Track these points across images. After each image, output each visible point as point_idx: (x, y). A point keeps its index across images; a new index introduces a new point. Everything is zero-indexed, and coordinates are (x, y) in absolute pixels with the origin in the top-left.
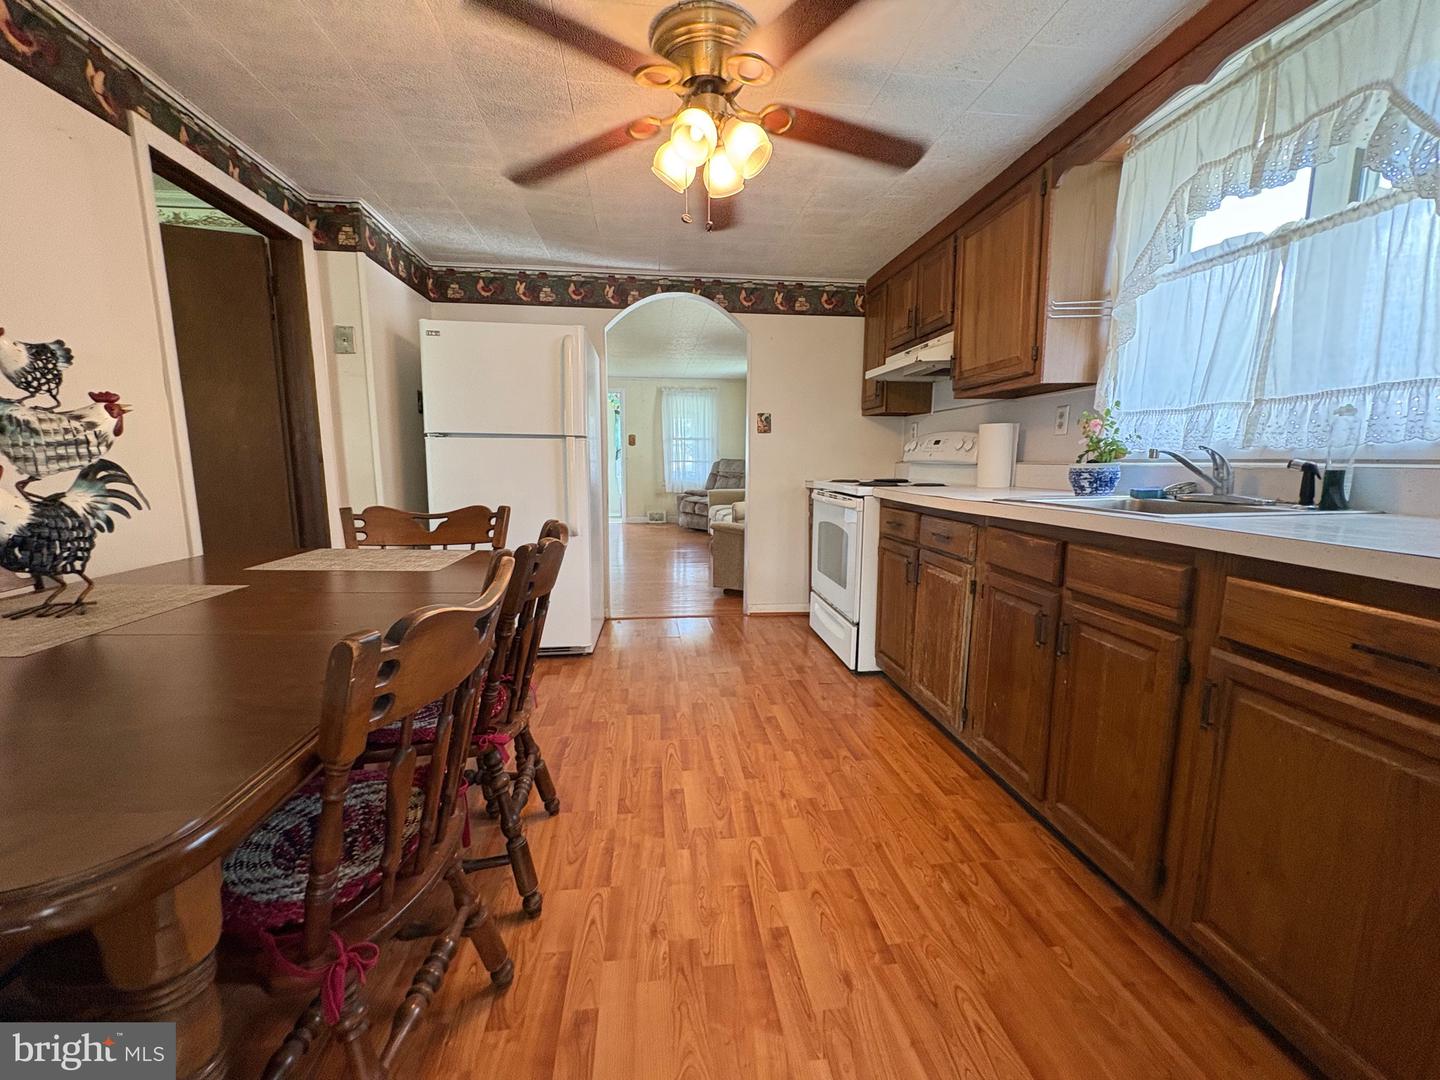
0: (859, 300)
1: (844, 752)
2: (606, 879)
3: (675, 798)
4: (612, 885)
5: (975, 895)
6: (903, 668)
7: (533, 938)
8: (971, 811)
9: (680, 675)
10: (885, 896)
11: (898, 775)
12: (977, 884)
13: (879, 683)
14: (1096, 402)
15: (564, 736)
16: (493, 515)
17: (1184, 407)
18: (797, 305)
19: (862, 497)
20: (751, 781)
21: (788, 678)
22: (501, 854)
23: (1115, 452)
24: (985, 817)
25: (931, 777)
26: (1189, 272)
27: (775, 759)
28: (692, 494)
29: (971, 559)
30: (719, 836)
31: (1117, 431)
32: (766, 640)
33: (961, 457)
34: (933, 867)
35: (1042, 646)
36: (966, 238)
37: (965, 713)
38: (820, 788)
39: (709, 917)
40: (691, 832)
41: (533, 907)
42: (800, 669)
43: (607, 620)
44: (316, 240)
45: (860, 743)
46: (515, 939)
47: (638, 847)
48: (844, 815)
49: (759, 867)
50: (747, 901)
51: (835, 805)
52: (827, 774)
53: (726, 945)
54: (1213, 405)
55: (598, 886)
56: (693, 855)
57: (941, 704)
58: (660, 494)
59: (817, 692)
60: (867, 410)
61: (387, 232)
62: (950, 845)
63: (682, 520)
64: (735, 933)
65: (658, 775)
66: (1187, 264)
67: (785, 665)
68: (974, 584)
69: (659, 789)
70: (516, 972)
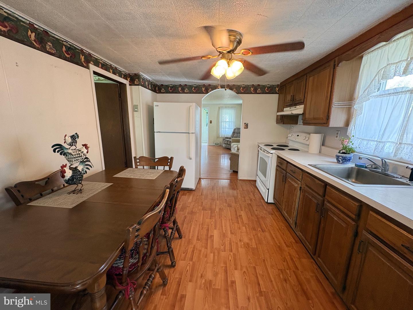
0: (277, 89)
1: (260, 229)
2: (191, 259)
3: (211, 237)
4: (193, 261)
5: (289, 280)
6: (280, 205)
7: (173, 272)
8: (294, 254)
9: (217, 199)
10: (263, 276)
11: (274, 239)
12: (290, 277)
13: (273, 207)
14: (348, 132)
15: (185, 215)
16: (169, 159)
17: (376, 140)
18: (258, 91)
19: (272, 153)
20: (232, 235)
21: (247, 203)
22: (167, 251)
23: (351, 151)
24: (297, 256)
25: (284, 240)
26: (382, 96)
27: (240, 229)
28: (227, 138)
29: (300, 180)
30: (221, 251)
31: (353, 144)
32: (242, 189)
33: (304, 142)
34: (279, 270)
35: (317, 213)
36: (310, 77)
37: (296, 223)
38: (251, 239)
39: (216, 274)
40: (214, 249)
41: (173, 264)
42: (251, 200)
43: (200, 179)
44: (130, 83)
45: (265, 226)
46: (169, 272)
47: (200, 251)
48: (256, 249)
49: (231, 262)
50: (226, 271)
51: (254, 246)
52: (253, 235)
53: (219, 283)
54: (384, 142)
55: (190, 261)
56: (214, 256)
57: (289, 219)
58: (218, 137)
59: (255, 208)
60: (277, 123)
61: (146, 78)
62: (285, 264)
63: (224, 145)
64: (222, 280)
65: (208, 230)
66: (382, 94)
67: (247, 198)
68: (301, 188)
69: (208, 235)
70: (169, 281)
